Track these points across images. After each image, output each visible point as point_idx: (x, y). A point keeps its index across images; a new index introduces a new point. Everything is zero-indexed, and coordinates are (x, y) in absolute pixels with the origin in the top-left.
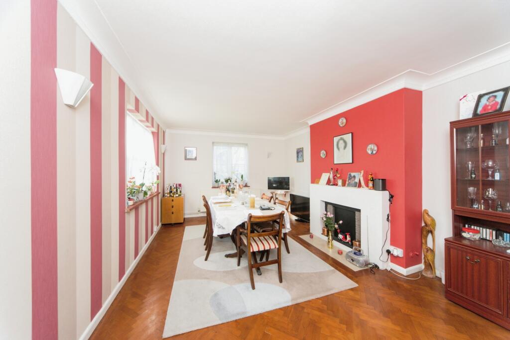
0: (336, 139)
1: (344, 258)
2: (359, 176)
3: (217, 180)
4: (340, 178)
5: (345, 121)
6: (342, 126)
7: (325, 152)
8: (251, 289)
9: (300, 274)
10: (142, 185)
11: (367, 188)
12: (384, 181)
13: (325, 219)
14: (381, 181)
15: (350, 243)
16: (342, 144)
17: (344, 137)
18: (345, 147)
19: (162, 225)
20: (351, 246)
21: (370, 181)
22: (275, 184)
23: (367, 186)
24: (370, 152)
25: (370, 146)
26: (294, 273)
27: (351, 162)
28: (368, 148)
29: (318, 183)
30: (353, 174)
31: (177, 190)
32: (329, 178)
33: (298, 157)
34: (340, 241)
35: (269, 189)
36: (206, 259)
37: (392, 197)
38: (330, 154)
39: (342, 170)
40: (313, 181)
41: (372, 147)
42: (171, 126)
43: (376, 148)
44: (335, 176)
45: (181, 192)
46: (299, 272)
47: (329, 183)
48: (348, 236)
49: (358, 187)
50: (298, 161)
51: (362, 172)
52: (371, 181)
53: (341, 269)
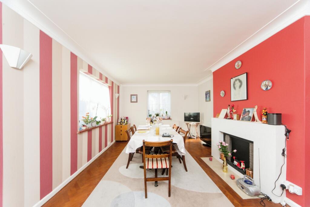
0: (232, 81)
1: (235, 184)
2: (253, 111)
3: (150, 115)
4: (235, 113)
5: (240, 63)
6: (237, 68)
7: (224, 92)
8: (144, 197)
9: (189, 191)
10: (96, 118)
11: (260, 122)
12: (279, 115)
13: (220, 147)
14: (275, 115)
15: (244, 170)
16: (238, 84)
17: (240, 77)
18: (240, 86)
19: (116, 141)
20: (244, 173)
21: (263, 116)
22: (193, 118)
23: (261, 120)
24: (264, 88)
25: (264, 82)
26: (184, 190)
27: (246, 99)
28: (263, 84)
29: (218, 117)
30: (247, 110)
31: (124, 121)
32: (227, 113)
33: (206, 98)
34: (235, 167)
35: (185, 121)
36: (127, 168)
37: (288, 132)
38: (228, 93)
39: (238, 106)
40: (215, 116)
41: (267, 83)
42: (122, 82)
43: (271, 84)
44: (231, 111)
45: (127, 122)
46: (188, 190)
47: (226, 117)
48: (242, 164)
49: (252, 121)
50: (206, 101)
51: (256, 107)
52: (265, 115)
53: (229, 194)
